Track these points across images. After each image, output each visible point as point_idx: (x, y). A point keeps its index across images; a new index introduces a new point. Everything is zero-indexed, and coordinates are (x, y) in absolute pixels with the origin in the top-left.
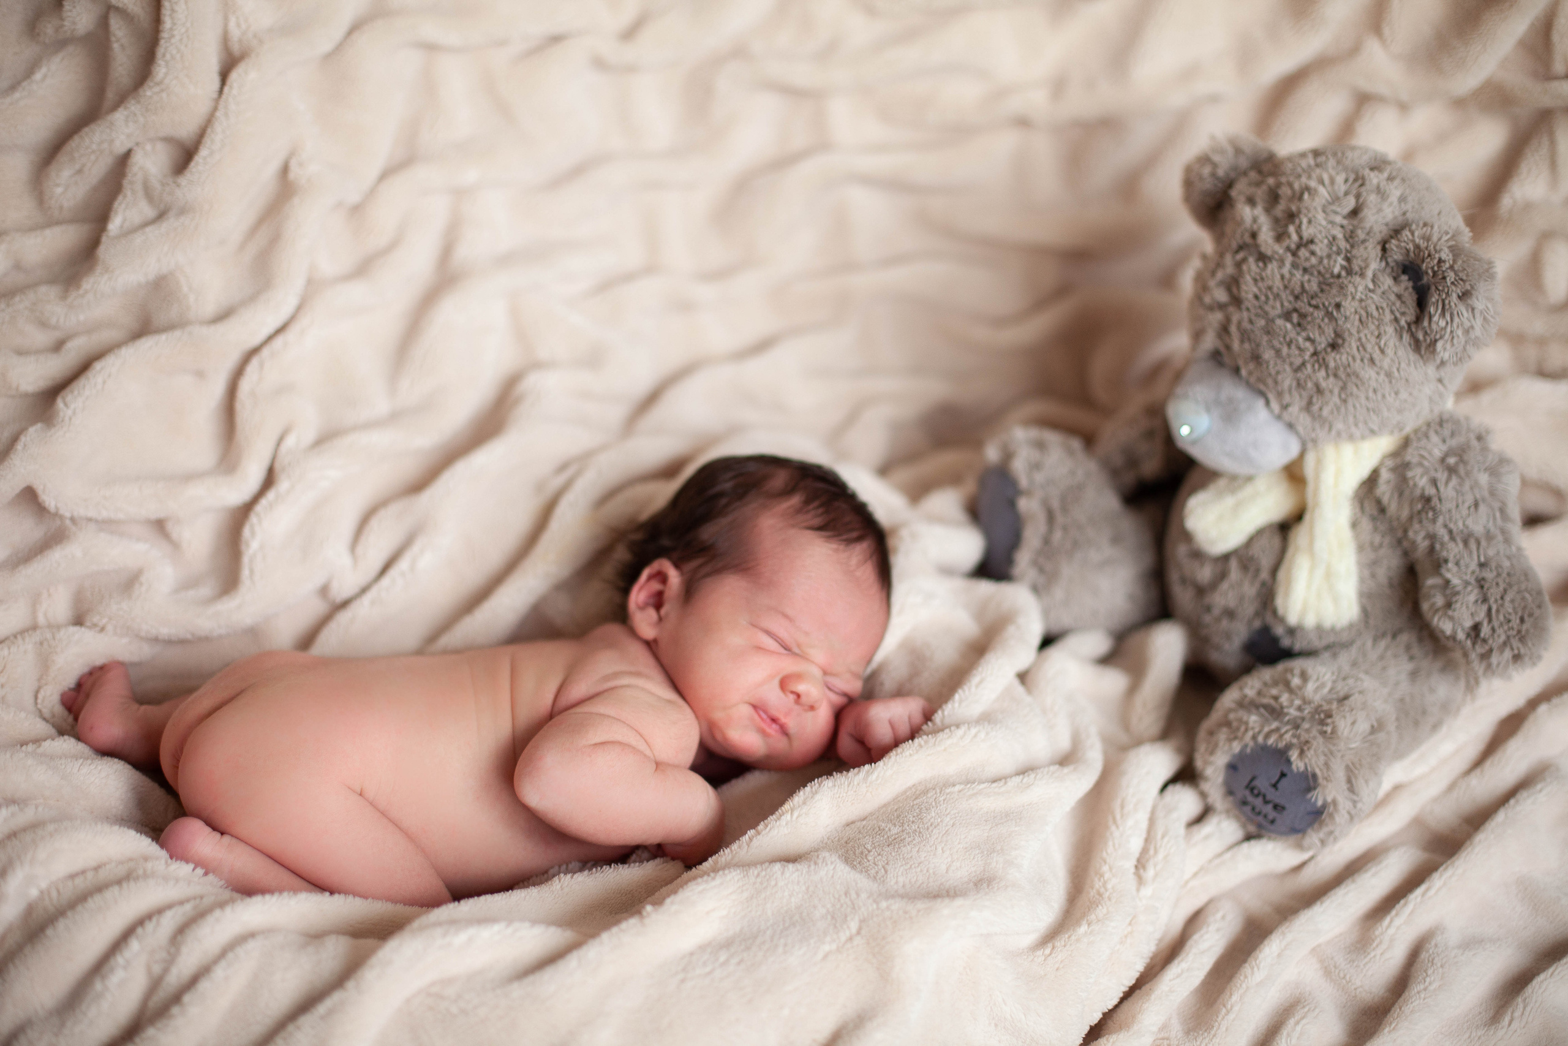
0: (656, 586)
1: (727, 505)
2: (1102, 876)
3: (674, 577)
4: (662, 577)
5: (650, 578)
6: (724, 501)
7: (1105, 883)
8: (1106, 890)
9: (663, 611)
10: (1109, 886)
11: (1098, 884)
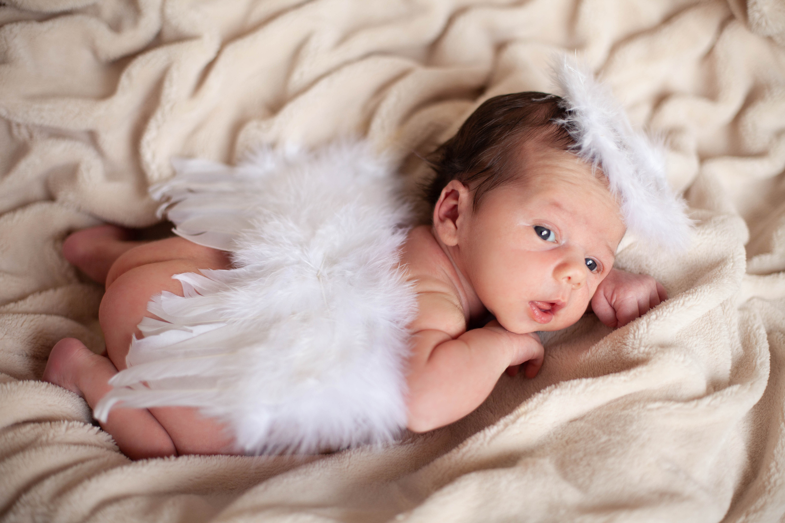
0: (451, 202)
1: (500, 134)
2: (769, 470)
3: (464, 194)
4: (454, 194)
5: (447, 195)
6: (498, 131)
7: (770, 478)
8: (769, 483)
9: (458, 222)
10: (772, 480)
11: (765, 478)
